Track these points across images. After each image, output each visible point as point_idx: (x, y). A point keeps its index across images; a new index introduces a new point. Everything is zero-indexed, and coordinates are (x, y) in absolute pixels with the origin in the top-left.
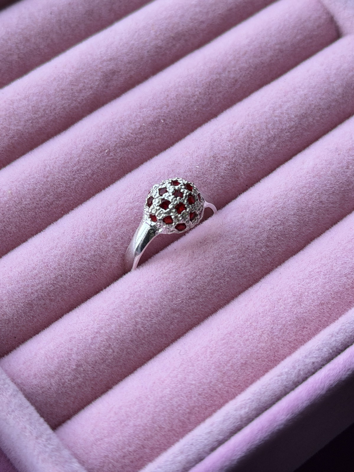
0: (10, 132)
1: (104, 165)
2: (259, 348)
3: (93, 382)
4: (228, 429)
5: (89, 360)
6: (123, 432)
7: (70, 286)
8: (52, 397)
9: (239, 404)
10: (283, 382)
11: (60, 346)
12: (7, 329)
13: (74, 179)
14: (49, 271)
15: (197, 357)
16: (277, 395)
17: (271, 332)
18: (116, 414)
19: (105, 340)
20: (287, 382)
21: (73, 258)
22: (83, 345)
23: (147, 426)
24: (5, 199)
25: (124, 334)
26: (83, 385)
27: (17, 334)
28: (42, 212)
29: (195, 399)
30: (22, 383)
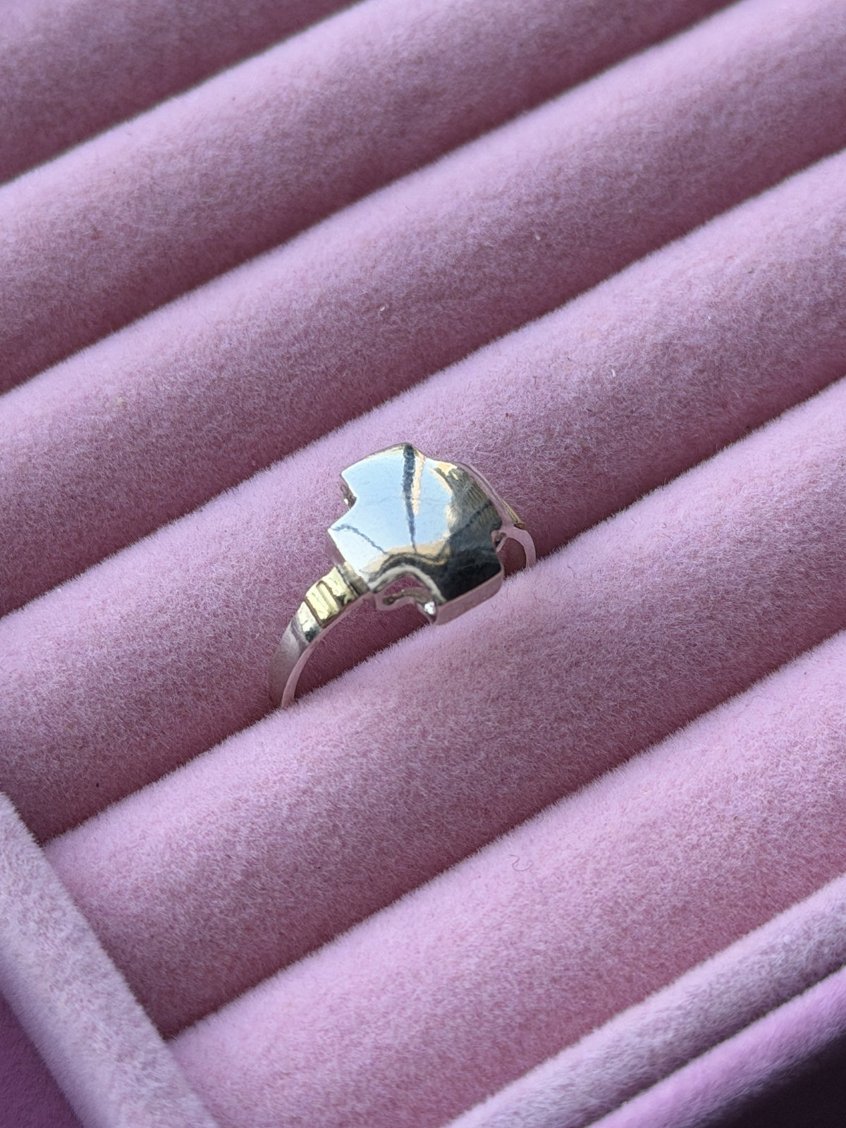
0: (137, 239)
1: (374, 345)
2: (723, 870)
3: (283, 920)
4: (615, 1083)
5: (278, 861)
6: (345, 1060)
7: (249, 663)
8: (175, 949)
9: (650, 1018)
10: (775, 971)
11: (208, 819)
12: (78, 761)
13: (291, 377)
14: (198, 619)
15: (559, 881)
16: (754, 1005)
17: (759, 831)
18: (332, 1010)
19: (325, 814)
20: (784, 971)
21: (266, 591)
22: (266, 821)
23: (409, 1051)
24: (108, 418)
25: (375, 802)
26: (258, 926)
27: (104, 777)
28: (200, 459)
29: (540, 991)
30: (101, 909)
